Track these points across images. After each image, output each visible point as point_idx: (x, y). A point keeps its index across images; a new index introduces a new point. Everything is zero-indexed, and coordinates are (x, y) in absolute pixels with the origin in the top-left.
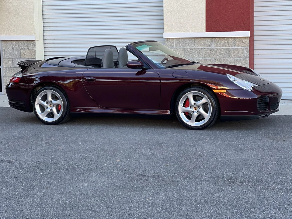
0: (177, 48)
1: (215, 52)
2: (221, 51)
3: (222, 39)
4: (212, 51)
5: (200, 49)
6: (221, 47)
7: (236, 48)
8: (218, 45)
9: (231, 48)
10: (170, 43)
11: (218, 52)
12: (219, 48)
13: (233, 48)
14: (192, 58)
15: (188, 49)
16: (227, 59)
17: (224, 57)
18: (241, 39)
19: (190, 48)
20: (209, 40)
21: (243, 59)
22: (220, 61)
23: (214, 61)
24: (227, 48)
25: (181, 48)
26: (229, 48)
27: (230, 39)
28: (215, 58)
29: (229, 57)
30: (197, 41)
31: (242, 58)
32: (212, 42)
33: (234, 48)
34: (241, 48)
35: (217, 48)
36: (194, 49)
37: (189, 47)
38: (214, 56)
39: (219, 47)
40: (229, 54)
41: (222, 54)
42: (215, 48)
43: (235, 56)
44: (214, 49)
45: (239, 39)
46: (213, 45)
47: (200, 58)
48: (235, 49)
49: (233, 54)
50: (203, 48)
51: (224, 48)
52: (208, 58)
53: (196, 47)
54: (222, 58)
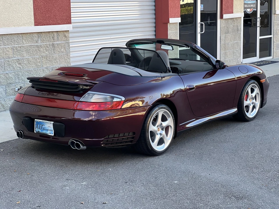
0: (5, 47)
1: (42, 49)
2: (47, 47)
3: (47, 34)
4: (39, 48)
5: (28, 47)
8: (44, 40)
9: (55, 43)
11: (44, 48)
12: (45, 43)
14: (21, 58)
15: (16, 47)
16: (52, 55)
18: (63, 33)
19: (18, 46)
20: (36, 35)
23: (42, 59)
24: (52, 43)
25: (9, 46)
27: (54, 34)
28: (42, 56)
29: (54, 53)
30: (24, 36)
31: (64, 54)
32: (38, 37)
33: (58, 42)
34: (63, 42)
35: (43, 44)
36: (23, 46)
38: (42, 53)
40: (54, 50)
41: (48, 50)
42: (41, 44)
43: (59, 51)
44: (41, 46)
45: (61, 32)
46: (40, 41)
48: (59, 44)
49: (57, 49)
50: (31, 45)
51: (50, 44)
52: (37, 56)
53: (24, 44)
54: (48, 55)
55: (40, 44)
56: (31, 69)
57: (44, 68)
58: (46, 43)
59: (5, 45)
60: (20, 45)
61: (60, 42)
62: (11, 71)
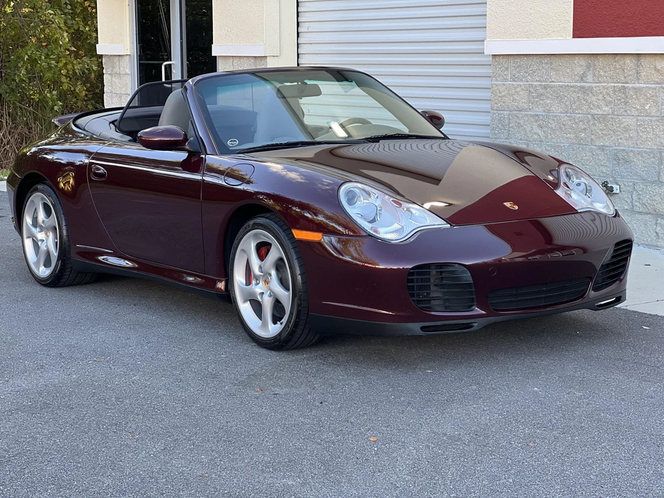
0: (514, 83)
1: (594, 99)
2: (608, 94)
3: (611, 59)
4: (588, 95)
5: (561, 89)
6: (608, 82)
7: (641, 85)
8: (601, 75)
9: (630, 85)
10: (500, 68)
11: (600, 97)
12: (603, 84)
13: (634, 85)
14: (544, 114)
15: (536, 86)
16: (620, 117)
17: (613, 114)
18: (652, 59)
19: (541, 85)
20: (583, 62)
21: (658, 121)
22: (606, 125)
23: (591, 123)
24: (620, 85)
25: (521, 83)
26: (626, 85)
27: (628, 60)
28: (592, 115)
29: (624, 113)
30: (555, 62)
31: (654, 119)
32: (588, 67)
33: (637, 85)
34: (654, 86)
35: (599, 87)
36: (549, 86)
37: (539, 81)
38: (592, 109)
39: (604, 82)
40: (626, 103)
41: (611, 102)
42: (594, 85)
43: (638, 110)
44: (591, 88)
45: (648, 59)
46: (590, 78)
47: (561, 113)
48: (640, 89)
49: (635, 104)
50: (569, 84)
51: (614, 86)
52: (579, 114)
53: (553, 82)
54: (610, 116)
55: (590, 85)
56: (562, 145)
57: (595, 147)
58: (606, 84)
59: (514, 80)
60: (543, 84)
61: (644, 86)
62: (521, 139)
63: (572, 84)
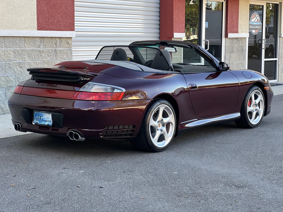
1: (44, 54)
2: (49, 52)
3: (50, 39)
4: (41, 53)
5: (29, 51)
6: (49, 48)
7: (62, 49)
8: (46, 45)
9: (58, 49)
11: (46, 54)
12: (47, 49)
13: (59, 49)
15: (18, 50)
16: (54, 61)
18: (66, 39)
19: (20, 50)
20: (38, 40)
23: (43, 64)
24: (54, 49)
25: (10, 49)
26: (56, 49)
27: (57, 40)
28: (44, 61)
29: (56, 59)
30: (26, 39)
34: (66, 49)
35: (46, 50)
36: (24, 50)
37: (20, 48)
38: (43, 59)
39: (47, 48)
40: (56, 56)
41: (50, 56)
42: (44, 49)
43: (61, 58)
44: (43, 51)
45: (64, 39)
46: (42, 46)
47: (30, 61)
49: (60, 56)
50: (33, 49)
51: (52, 50)
52: (38, 61)
53: (26, 48)
54: (50, 61)
55: (42, 49)
59: (7, 48)
60: (22, 49)
61: (63, 49)
62: (12, 74)
63: (34, 49)
